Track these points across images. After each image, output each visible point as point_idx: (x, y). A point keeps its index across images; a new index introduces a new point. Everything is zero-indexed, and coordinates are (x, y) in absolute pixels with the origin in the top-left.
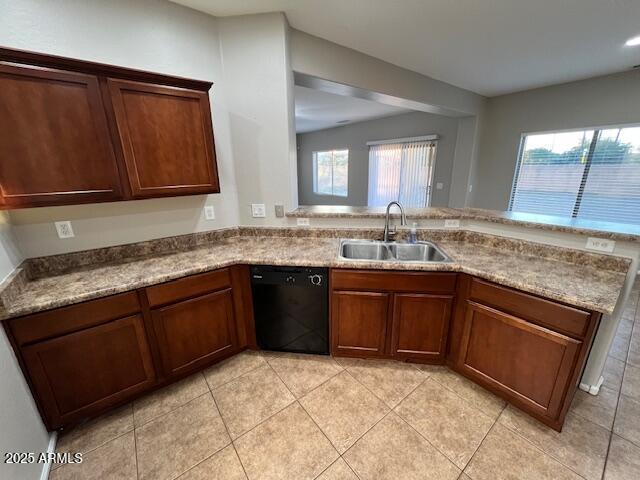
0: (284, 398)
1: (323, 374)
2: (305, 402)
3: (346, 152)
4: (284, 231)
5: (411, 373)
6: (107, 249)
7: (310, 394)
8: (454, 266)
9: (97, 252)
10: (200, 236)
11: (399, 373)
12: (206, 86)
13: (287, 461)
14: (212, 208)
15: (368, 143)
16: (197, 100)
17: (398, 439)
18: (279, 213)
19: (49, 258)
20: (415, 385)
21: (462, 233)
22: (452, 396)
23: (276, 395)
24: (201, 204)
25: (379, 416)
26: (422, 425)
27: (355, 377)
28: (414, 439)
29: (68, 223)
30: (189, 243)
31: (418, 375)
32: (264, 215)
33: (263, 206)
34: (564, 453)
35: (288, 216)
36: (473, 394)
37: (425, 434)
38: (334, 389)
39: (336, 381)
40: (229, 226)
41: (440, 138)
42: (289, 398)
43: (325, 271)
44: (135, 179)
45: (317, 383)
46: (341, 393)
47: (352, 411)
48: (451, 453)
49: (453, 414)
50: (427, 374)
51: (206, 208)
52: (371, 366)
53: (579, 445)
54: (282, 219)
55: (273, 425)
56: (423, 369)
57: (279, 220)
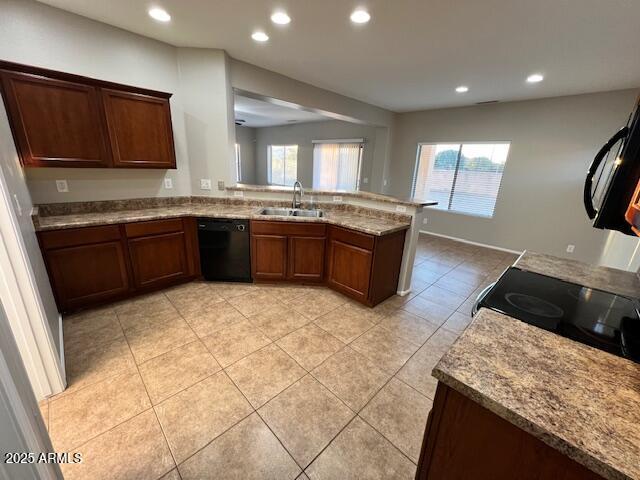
3: (295, 148)
4: (224, 200)
6: (92, 203)
9: (85, 204)
10: (160, 200)
12: (168, 96)
14: (170, 180)
15: (313, 141)
16: (162, 105)
18: (221, 187)
19: (51, 205)
21: (343, 205)
24: (162, 177)
29: (65, 182)
30: (153, 203)
33: (209, 182)
35: (228, 189)
40: (183, 195)
41: (365, 141)
43: (247, 222)
44: (117, 154)
51: (166, 180)
54: (223, 192)
57: (221, 192)
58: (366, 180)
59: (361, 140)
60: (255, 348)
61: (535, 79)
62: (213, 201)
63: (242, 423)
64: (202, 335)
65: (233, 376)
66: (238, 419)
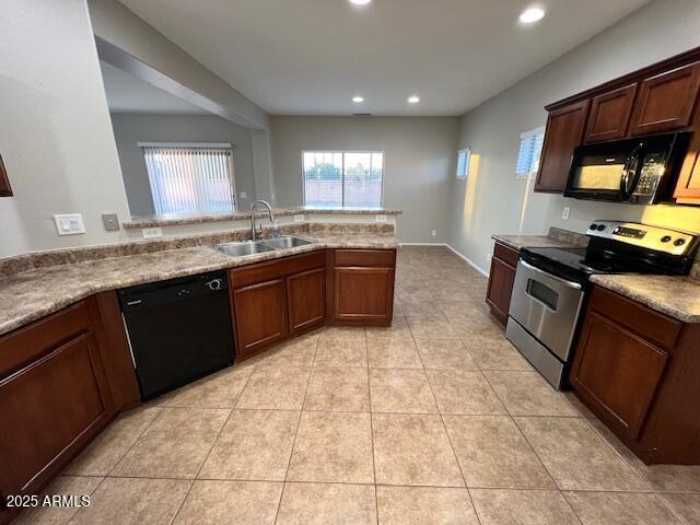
0: (220, 416)
1: (240, 379)
2: (242, 405)
5: (307, 341)
7: (243, 397)
8: (322, 245)
11: (299, 345)
13: (265, 445)
17: (328, 377)
18: (110, 224)
20: (315, 345)
21: (308, 225)
22: (339, 339)
23: (208, 420)
25: (307, 375)
26: (335, 363)
27: (270, 364)
28: (336, 372)
31: (312, 340)
32: (84, 231)
33: (78, 217)
34: (397, 333)
35: (127, 227)
36: (348, 332)
37: (340, 365)
38: (260, 381)
39: (256, 377)
41: (234, 147)
42: (223, 414)
45: (241, 388)
46: (269, 380)
47: (287, 384)
48: (358, 364)
49: (346, 346)
50: (317, 336)
52: (276, 352)
53: (399, 328)
54: (118, 233)
55: (227, 438)
56: (312, 335)
57: (112, 234)
58: (243, 195)
59: (228, 145)
60: (367, 434)
61: (414, 100)
62: (98, 255)
63: (479, 510)
64: (280, 474)
65: (396, 480)
66: (471, 511)
